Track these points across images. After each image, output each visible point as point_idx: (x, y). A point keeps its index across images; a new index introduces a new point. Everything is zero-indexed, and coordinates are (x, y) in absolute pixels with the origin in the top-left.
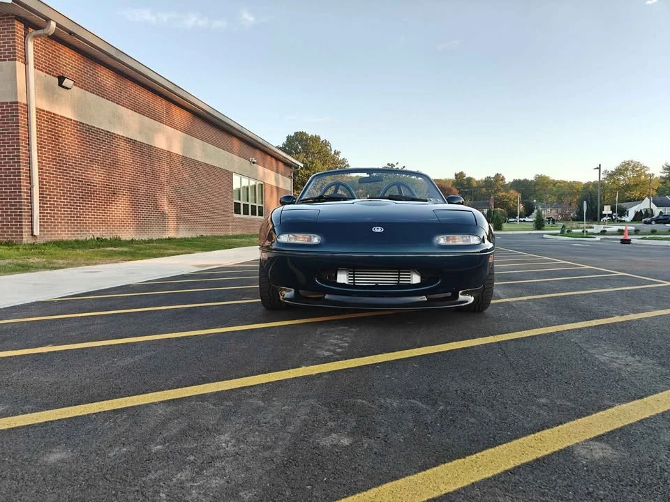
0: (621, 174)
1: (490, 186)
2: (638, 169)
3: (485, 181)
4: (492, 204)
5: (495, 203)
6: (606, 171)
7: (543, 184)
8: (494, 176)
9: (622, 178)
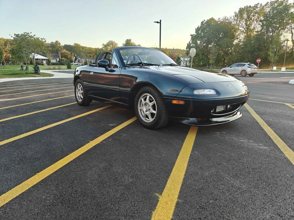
0: (109, 46)
1: (54, 47)
2: (114, 44)
3: (51, 44)
4: (60, 56)
5: (61, 55)
6: (103, 44)
7: (78, 48)
8: (55, 42)
9: (109, 47)
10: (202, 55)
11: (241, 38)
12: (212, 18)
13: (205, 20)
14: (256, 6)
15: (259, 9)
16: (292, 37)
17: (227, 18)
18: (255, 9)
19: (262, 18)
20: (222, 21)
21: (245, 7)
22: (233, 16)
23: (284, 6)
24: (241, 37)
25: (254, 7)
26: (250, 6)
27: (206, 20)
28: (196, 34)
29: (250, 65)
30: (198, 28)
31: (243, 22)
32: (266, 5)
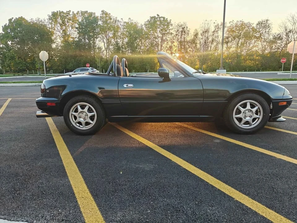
10: (18, 58)
11: (58, 43)
12: (22, 17)
13: (13, 18)
14: (68, 13)
15: (71, 16)
16: (104, 45)
17: (40, 20)
18: (67, 16)
19: (77, 26)
20: (36, 22)
21: (57, 11)
22: (47, 19)
23: (93, 17)
24: (58, 41)
25: (66, 13)
26: (62, 12)
27: (15, 18)
28: (3, 33)
29: (93, 70)
30: (5, 25)
31: (58, 26)
32: (77, 14)
